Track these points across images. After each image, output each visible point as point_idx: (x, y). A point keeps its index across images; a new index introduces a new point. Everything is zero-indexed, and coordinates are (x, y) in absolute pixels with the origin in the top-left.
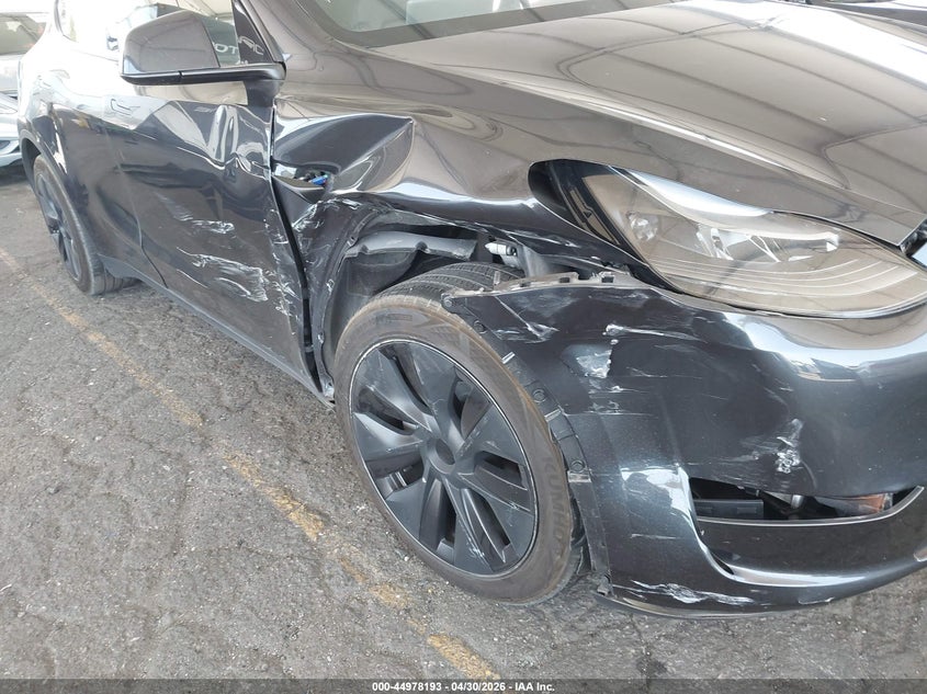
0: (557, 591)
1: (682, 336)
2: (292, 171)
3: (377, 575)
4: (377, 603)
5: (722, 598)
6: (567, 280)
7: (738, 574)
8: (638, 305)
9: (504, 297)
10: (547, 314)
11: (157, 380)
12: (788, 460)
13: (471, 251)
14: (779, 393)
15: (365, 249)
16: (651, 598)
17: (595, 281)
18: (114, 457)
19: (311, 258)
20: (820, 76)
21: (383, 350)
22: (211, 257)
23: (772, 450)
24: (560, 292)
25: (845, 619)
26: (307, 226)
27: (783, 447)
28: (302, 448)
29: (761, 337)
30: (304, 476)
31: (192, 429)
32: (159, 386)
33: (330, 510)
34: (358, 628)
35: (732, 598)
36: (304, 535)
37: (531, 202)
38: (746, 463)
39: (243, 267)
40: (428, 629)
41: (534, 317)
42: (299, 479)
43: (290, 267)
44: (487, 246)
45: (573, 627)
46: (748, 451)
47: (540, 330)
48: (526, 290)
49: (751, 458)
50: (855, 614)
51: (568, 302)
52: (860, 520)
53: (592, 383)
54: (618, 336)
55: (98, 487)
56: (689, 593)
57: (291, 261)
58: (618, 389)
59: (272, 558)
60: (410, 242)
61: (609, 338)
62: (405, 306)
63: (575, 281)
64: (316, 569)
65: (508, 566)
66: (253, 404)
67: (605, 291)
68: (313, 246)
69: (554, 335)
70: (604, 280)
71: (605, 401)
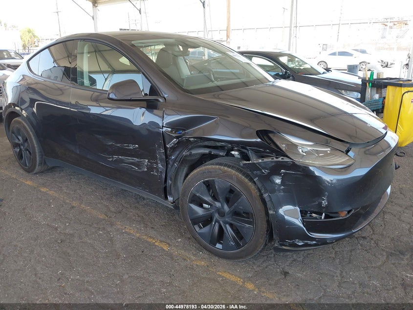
0: (258, 252)
1: (299, 173)
2: (170, 129)
3: (193, 258)
4: (197, 265)
5: (309, 242)
6: (273, 159)
7: (313, 235)
8: (289, 165)
9: (257, 163)
10: (268, 167)
11: (81, 203)
12: (325, 203)
13: (225, 153)
14: (322, 186)
15: (191, 153)
16: (291, 245)
17: (280, 159)
18: (77, 230)
19: (171, 155)
20: (316, 109)
21: (204, 183)
22: (120, 157)
23: (321, 201)
24: (272, 162)
25: (333, 258)
26: (172, 146)
27: (324, 200)
28: (149, 224)
29: (317, 173)
30: (154, 232)
31: (104, 219)
32: (83, 206)
33: (169, 241)
34: (194, 272)
35: (312, 242)
36: (163, 249)
37: (259, 140)
38: (314, 205)
39: (137, 160)
40: (216, 270)
41: (265, 168)
42: (152, 233)
43: (163, 159)
44: (231, 152)
45: (260, 266)
46: (315, 202)
47: (265, 171)
48: (263, 161)
49: (315, 203)
50: (335, 256)
51: (273, 164)
52: (341, 218)
53: (276, 186)
54: (284, 173)
55: (76, 240)
56: (301, 242)
57: (164, 157)
58: (282, 187)
59: (156, 256)
60: (206, 151)
61: (281, 174)
62: (214, 169)
63: (275, 159)
64: (172, 258)
65: (243, 246)
66: (124, 210)
67: (282, 161)
68: (172, 152)
69: (269, 173)
70: (282, 159)
71: (279, 190)
